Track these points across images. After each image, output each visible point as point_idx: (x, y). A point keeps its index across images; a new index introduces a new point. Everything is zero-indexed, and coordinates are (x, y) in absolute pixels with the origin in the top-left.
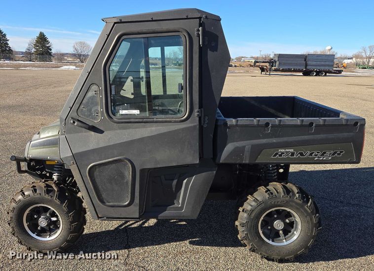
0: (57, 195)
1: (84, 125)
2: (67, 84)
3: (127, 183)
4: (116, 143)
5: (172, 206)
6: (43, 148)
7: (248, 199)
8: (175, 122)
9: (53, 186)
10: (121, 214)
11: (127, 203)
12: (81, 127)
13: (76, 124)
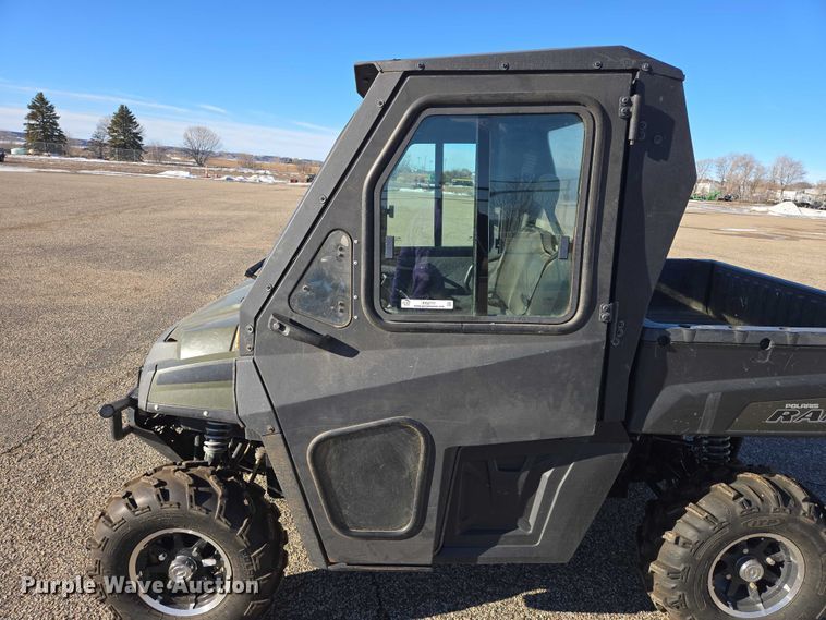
0: (221, 507)
1: (309, 336)
2: (177, 205)
3: (409, 481)
4: (389, 382)
5: (510, 533)
6: (191, 388)
7: (685, 512)
8: (547, 332)
9: (211, 480)
10: (387, 557)
11: (405, 529)
12: (302, 340)
13: (287, 331)
